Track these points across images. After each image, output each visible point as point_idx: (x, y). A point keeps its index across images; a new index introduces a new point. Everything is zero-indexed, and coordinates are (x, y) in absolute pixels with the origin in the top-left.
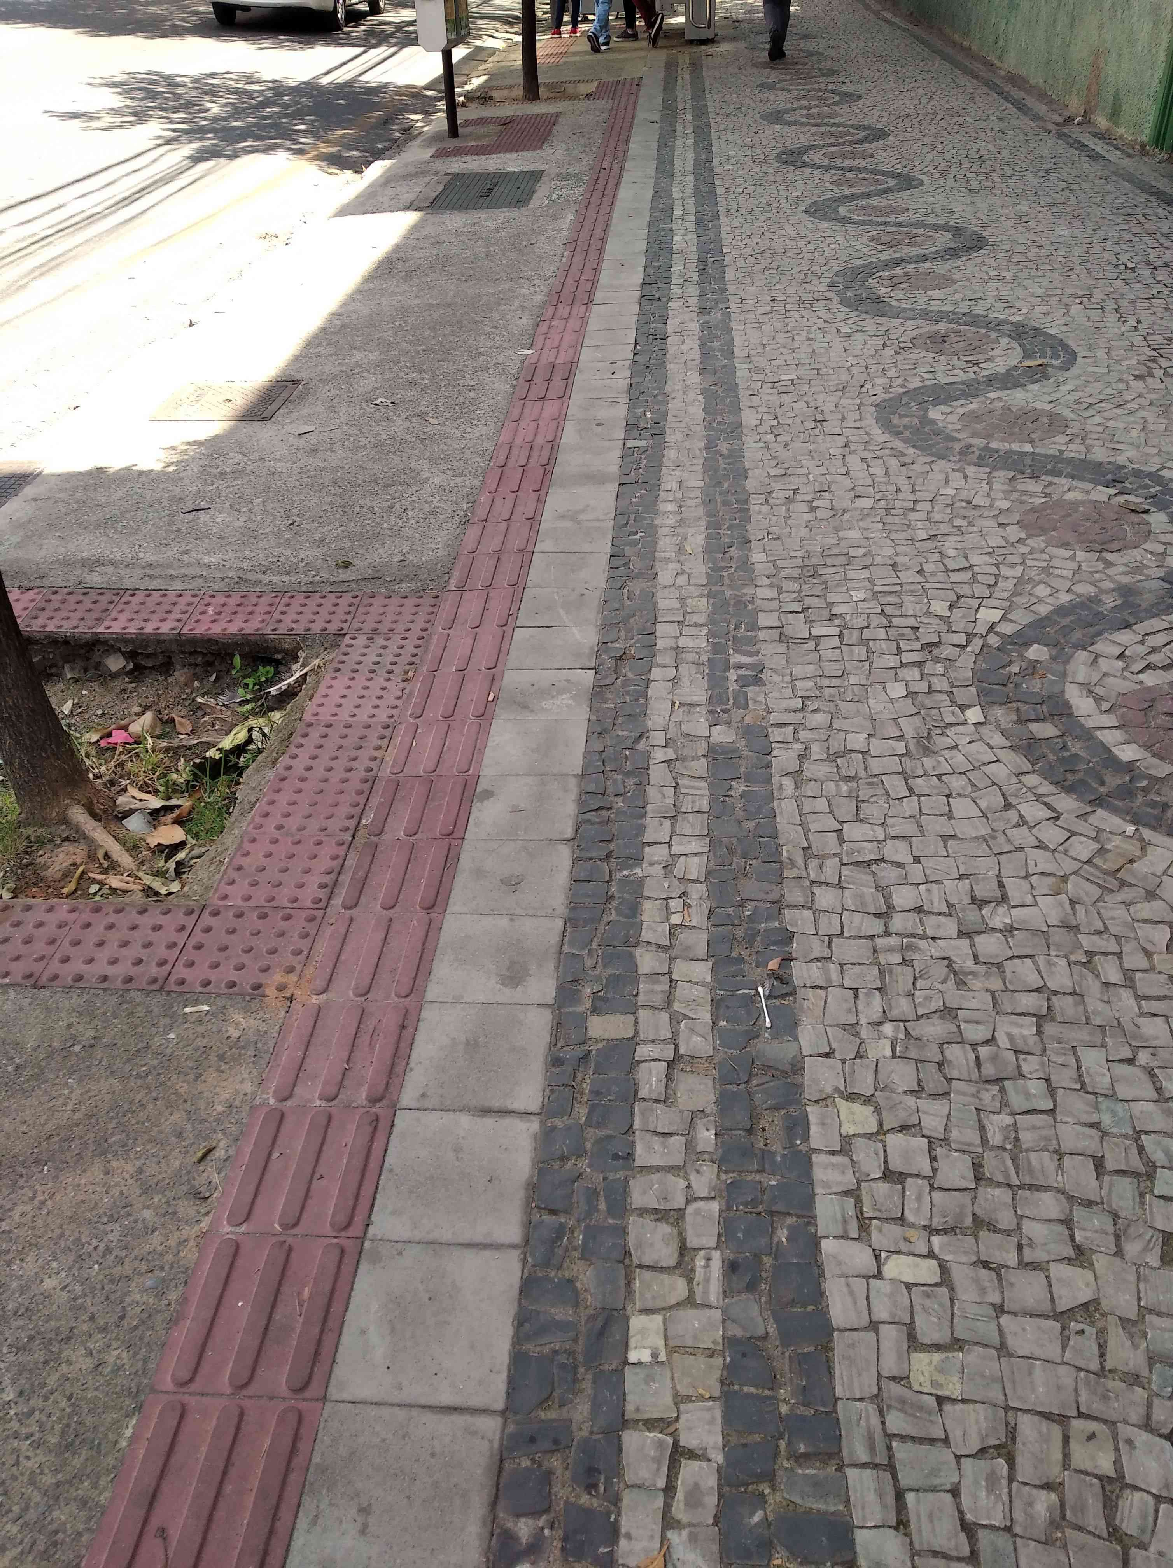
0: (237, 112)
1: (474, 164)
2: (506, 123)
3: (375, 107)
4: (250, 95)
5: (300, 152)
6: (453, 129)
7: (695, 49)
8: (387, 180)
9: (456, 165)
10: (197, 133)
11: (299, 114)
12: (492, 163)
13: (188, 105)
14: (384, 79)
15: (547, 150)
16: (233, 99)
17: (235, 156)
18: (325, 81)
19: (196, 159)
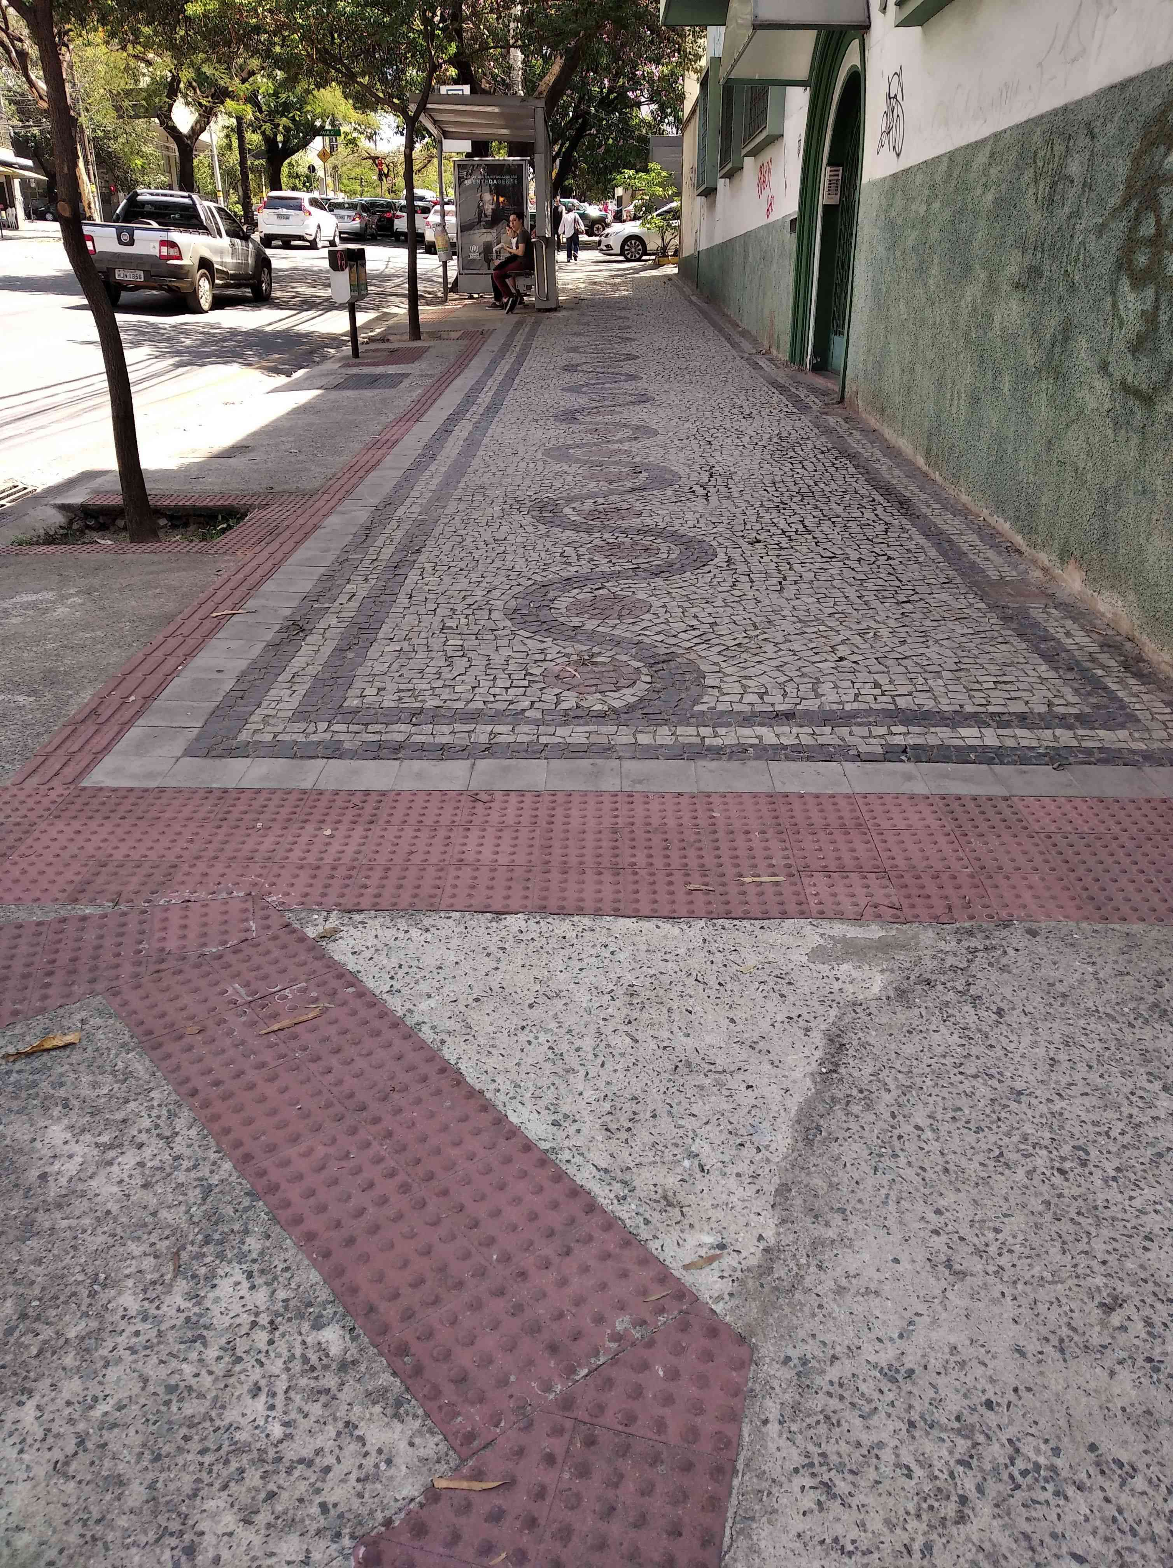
0: (204, 344)
1: (366, 370)
2: (392, 351)
3: (304, 344)
4: (214, 335)
5: (250, 365)
6: (356, 353)
7: (541, 315)
8: (307, 378)
9: (354, 371)
10: (178, 353)
11: (250, 346)
12: (379, 370)
13: (169, 340)
14: (311, 329)
15: (417, 364)
16: (201, 337)
17: (203, 365)
18: (268, 329)
19: (178, 366)
